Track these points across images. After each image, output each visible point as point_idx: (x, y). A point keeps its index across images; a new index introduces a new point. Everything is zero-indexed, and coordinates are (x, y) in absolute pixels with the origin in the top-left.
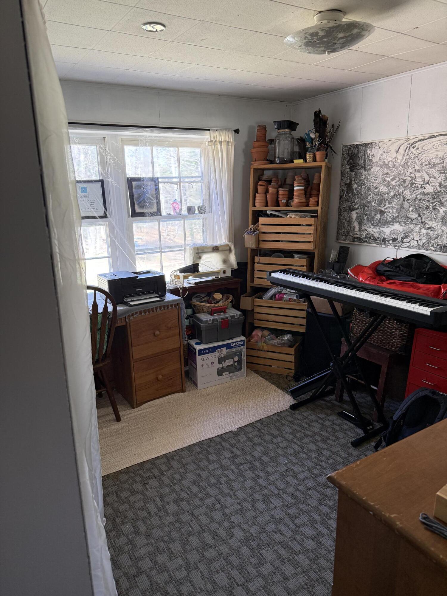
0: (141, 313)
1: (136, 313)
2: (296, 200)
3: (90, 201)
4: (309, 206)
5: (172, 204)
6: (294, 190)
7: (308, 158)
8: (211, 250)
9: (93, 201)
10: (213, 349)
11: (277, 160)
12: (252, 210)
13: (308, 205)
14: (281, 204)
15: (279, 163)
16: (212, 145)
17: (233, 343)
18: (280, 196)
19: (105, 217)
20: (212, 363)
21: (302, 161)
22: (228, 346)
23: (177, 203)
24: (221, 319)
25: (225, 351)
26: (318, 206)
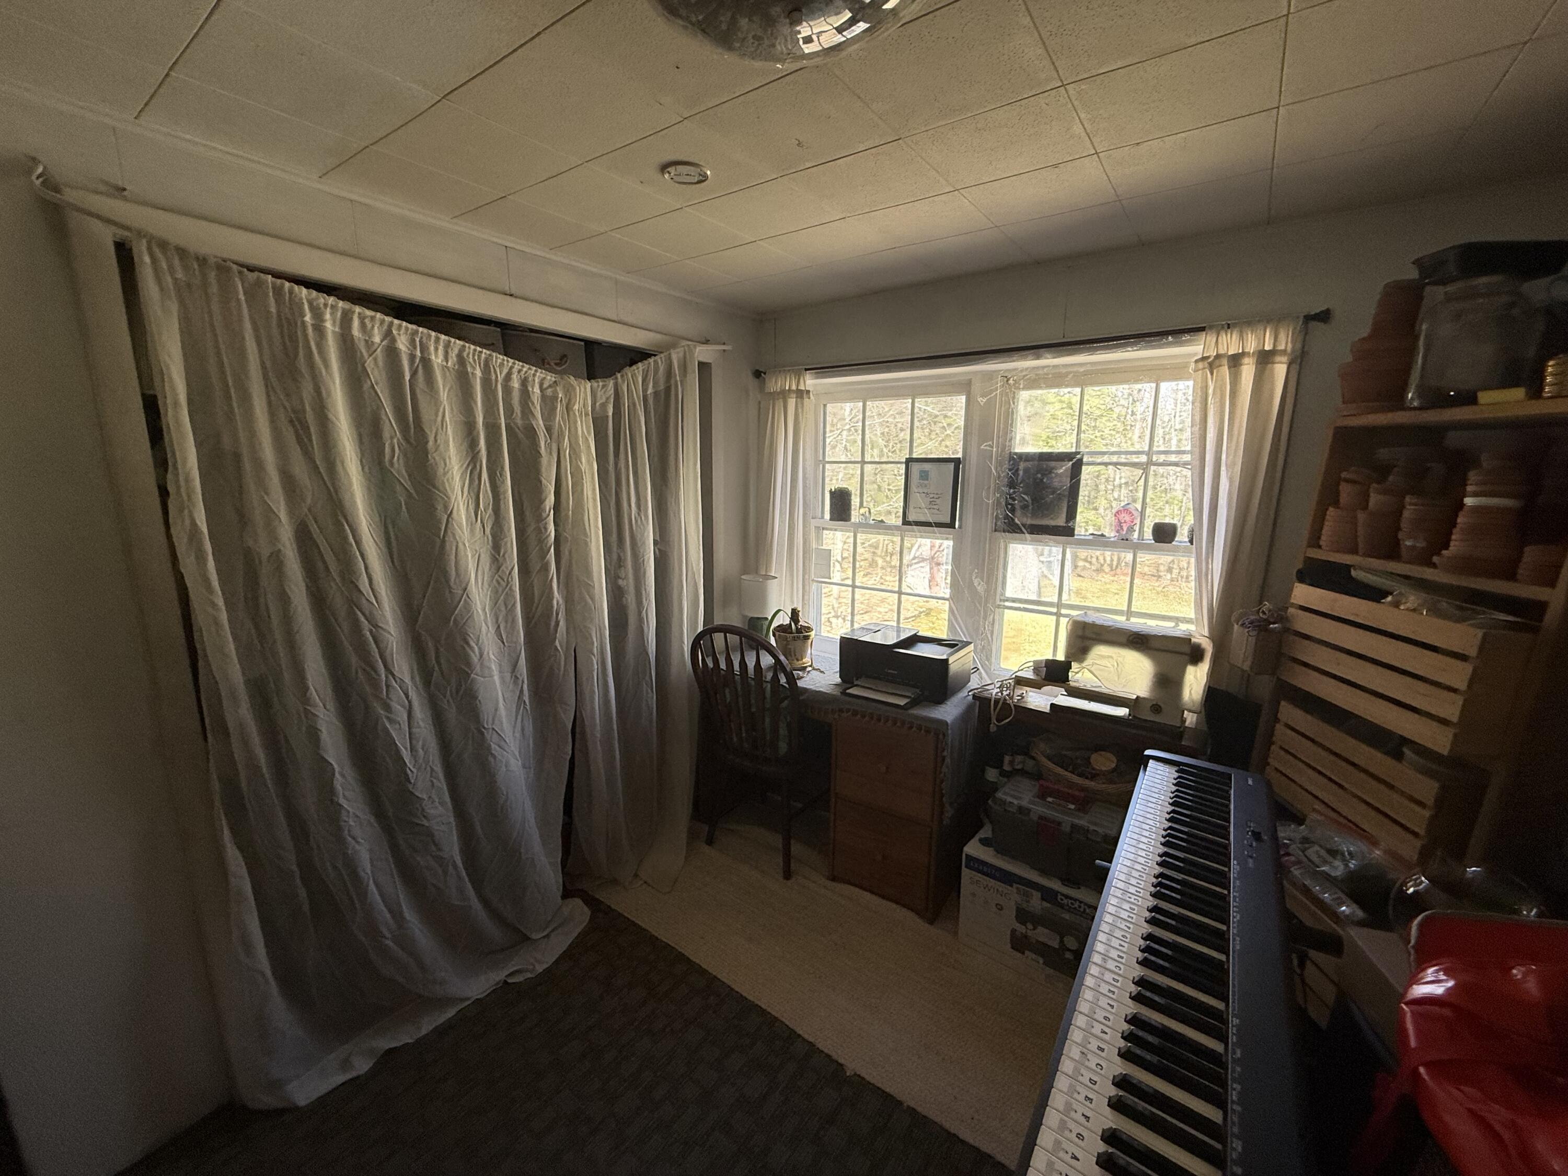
0: (855, 713)
1: (848, 711)
2: (1456, 545)
3: (932, 496)
4: (1516, 580)
5: (1117, 512)
6: (1462, 505)
7: (1549, 379)
8: (1124, 640)
9: (936, 496)
10: (1008, 878)
11: (1410, 395)
12: (1305, 557)
13: (1511, 576)
14: (1404, 553)
15: (1419, 409)
16: (1204, 368)
17: (1067, 897)
18: (1404, 525)
19: (951, 525)
20: (999, 907)
21: (1518, 393)
22: (1049, 895)
23: (1130, 513)
24: (1041, 818)
25: (1036, 903)
26: (1552, 584)
